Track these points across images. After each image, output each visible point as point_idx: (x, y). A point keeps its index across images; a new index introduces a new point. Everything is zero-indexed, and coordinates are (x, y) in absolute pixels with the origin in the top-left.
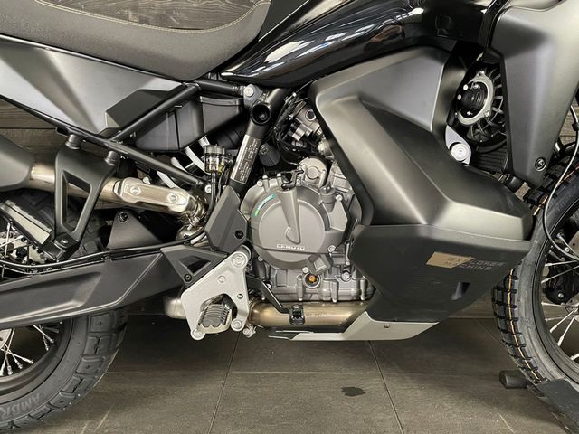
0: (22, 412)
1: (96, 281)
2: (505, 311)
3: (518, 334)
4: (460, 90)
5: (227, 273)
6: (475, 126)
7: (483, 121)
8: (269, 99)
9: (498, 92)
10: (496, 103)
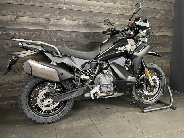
0: (59, 117)
1: (77, 91)
2: (131, 91)
3: (133, 94)
4: (127, 61)
5: (97, 88)
6: (129, 66)
7: (130, 65)
8: (101, 62)
9: (132, 62)
10: (132, 63)
